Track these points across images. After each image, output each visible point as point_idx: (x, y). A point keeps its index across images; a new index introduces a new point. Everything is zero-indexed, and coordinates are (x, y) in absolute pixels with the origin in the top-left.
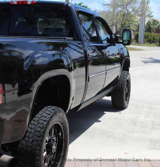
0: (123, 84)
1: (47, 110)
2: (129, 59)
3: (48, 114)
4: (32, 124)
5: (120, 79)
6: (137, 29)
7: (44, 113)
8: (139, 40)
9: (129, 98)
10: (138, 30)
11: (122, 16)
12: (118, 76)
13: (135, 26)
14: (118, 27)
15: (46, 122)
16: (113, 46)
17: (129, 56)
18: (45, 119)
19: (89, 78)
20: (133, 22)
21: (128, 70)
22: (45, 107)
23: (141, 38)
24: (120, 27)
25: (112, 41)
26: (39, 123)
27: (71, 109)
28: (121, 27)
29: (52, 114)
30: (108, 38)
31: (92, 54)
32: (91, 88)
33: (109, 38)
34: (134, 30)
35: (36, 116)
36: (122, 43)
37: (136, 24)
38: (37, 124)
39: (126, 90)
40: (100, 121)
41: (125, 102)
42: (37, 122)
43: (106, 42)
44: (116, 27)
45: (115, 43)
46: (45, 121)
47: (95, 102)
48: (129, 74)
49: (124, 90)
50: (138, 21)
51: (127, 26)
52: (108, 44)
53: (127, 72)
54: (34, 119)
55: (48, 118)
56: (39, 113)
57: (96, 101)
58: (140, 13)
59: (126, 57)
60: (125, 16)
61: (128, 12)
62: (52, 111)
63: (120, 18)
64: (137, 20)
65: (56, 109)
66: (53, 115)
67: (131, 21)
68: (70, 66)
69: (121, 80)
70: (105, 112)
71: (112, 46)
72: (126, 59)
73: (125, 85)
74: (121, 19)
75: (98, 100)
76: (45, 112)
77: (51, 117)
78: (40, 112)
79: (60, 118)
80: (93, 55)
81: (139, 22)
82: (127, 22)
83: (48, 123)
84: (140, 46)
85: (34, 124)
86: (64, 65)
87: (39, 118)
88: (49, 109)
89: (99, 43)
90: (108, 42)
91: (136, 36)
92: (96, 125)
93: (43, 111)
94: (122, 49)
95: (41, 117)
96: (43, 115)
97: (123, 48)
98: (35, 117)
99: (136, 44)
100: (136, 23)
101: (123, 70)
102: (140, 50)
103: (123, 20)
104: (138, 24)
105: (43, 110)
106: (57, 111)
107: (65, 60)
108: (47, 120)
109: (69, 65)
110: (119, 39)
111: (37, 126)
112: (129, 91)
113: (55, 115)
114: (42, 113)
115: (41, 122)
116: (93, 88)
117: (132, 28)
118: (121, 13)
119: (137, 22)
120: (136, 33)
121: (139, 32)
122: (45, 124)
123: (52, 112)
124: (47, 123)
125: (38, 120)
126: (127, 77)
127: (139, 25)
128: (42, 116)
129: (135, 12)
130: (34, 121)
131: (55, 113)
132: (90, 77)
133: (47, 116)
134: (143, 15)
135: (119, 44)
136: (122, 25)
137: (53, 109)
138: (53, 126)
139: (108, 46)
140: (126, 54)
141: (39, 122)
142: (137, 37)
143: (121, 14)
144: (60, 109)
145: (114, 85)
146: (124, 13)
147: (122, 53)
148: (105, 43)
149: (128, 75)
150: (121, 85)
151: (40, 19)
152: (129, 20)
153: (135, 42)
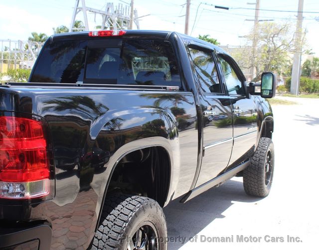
0: (263, 158)
1: (129, 203)
2: (273, 119)
3: (132, 211)
4: (104, 226)
5: (257, 150)
6: (290, 72)
7: (125, 208)
8: (292, 88)
9: (271, 180)
10: (290, 74)
11: (266, 52)
12: (254, 146)
13: (286, 67)
14: (260, 70)
15: (127, 224)
16: (247, 99)
17: (272, 115)
18: (125, 218)
19: (204, 151)
20: (283, 61)
21: (270, 136)
22: (128, 197)
23: (295, 85)
24: (263, 69)
25: (245, 92)
26: (115, 224)
27: (173, 199)
28: (265, 68)
29: (137, 209)
30: (238, 86)
31: (210, 112)
32: (212, 163)
33: (241, 87)
34: (284, 73)
35: (111, 213)
36: (260, 94)
37: (288, 65)
38: (112, 226)
39: (266, 167)
40: (223, 217)
41: (265, 186)
42: (112, 222)
43: (235, 92)
44: (257, 70)
45: (250, 95)
46: (125, 221)
47: (215, 186)
48: (271, 142)
49: (263, 168)
50: (291, 59)
51: (273, 68)
52: (238, 95)
53: (269, 139)
54: (109, 217)
55: (131, 216)
56: (117, 208)
57: (217, 185)
58: (293, 48)
59: (267, 116)
60: (270, 53)
61: (275, 46)
62: (138, 205)
63: (263, 56)
64: (288, 59)
65: (146, 202)
66: (139, 212)
67: (279, 60)
68: (173, 131)
69: (259, 153)
70: (232, 202)
71: (244, 98)
72: (267, 119)
73: (264, 160)
74: (265, 58)
75: (220, 183)
76: (127, 206)
77: (136, 215)
78: (119, 207)
79: (152, 216)
80: (212, 113)
81: (292, 62)
82: (274, 62)
83: (130, 225)
84: (293, 97)
85: (107, 226)
86: (165, 129)
87: (116, 216)
88: (134, 202)
89: (223, 95)
90: (238, 93)
91: (286, 83)
92: (216, 222)
93: (124, 205)
94: (260, 103)
95: (119, 215)
96: (122, 211)
97: (262, 102)
98: (110, 215)
99: (287, 94)
100: (288, 63)
101: (263, 135)
102: (292, 103)
103: (268, 59)
104: (290, 65)
105: (124, 203)
106: (147, 204)
107: (166, 122)
108: (128, 220)
109: (170, 129)
110: (256, 87)
111: (112, 229)
112: (271, 169)
113: (143, 212)
114: (122, 209)
115: (119, 222)
116: (216, 164)
117: (281, 70)
118: (265, 48)
119: (289, 61)
120: (288, 78)
121: (292, 77)
122: (125, 227)
123: (138, 207)
124: (128, 226)
125: (114, 220)
126: (269, 148)
127: (292, 66)
128: (121, 213)
129: (285, 47)
130: (108, 220)
131: (143, 209)
132: (206, 148)
133: (129, 214)
134: (297, 51)
135: (255, 96)
136: (267, 67)
137: (140, 202)
138: (140, 229)
139: (239, 99)
140: (267, 111)
141: (115, 222)
142: (288, 84)
143: (265, 50)
144: (152, 201)
145: (248, 160)
146: (270, 48)
147: (261, 110)
148: (233, 94)
149: (270, 145)
150: (259, 160)
151: (136, 58)
152: (276, 59)
153: (286, 92)
